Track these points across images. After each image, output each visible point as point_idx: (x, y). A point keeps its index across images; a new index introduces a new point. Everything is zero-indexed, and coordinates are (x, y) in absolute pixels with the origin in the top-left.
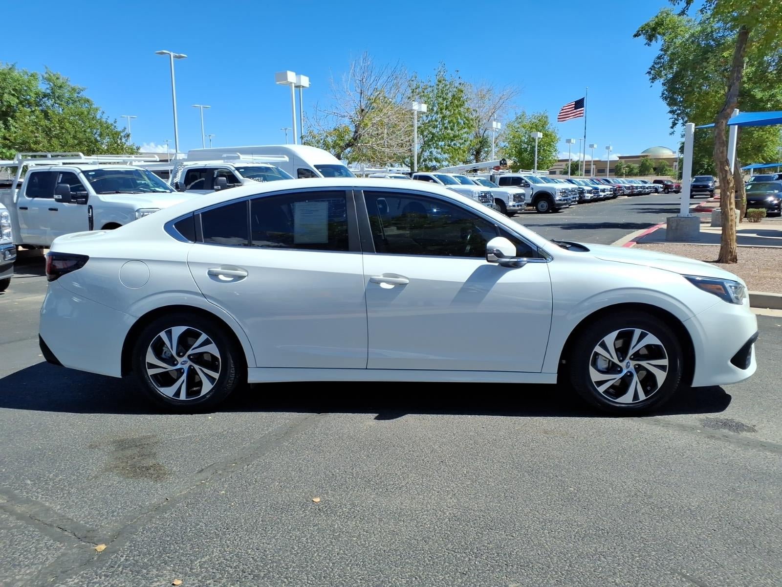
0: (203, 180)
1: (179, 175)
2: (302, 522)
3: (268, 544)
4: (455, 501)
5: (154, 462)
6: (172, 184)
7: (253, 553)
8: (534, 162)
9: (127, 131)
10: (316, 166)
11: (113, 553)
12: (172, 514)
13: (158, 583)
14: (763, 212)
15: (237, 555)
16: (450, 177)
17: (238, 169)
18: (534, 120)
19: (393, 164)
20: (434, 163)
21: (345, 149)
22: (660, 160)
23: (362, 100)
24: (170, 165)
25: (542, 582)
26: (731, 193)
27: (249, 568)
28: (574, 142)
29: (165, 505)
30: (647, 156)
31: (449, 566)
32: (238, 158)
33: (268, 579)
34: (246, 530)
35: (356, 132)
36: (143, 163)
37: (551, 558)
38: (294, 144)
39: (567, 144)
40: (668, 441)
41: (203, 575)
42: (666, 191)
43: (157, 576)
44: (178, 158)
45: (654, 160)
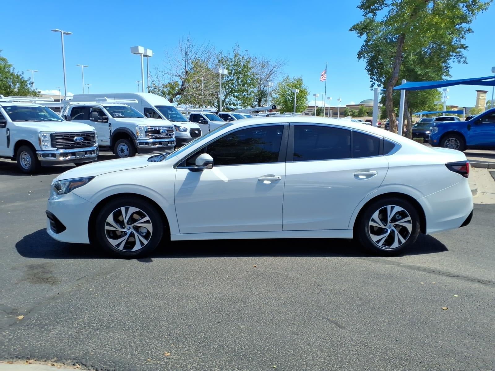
0: (83, 114)
1: (67, 110)
2: (135, 302)
3: (116, 313)
4: (219, 290)
5: (51, 275)
6: (62, 116)
7: (107, 317)
8: (294, 107)
9: (31, 80)
10: (156, 107)
11: (28, 319)
12: (62, 300)
13: (54, 332)
14: (421, 140)
15: (98, 318)
16: (241, 115)
17: (105, 107)
18: (294, 82)
19: (207, 106)
20: (232, 106)
21: (175, 96)
22: (371, 108)
23: (186, 65)
24: (61, 104)
25: (258, 325)
26: (395, 129)
27: (104, 324)
28: (318, 96)
29: (57, 297)
30: (363, 105)
31: (212, 319)
32: (106, 100)
33: (114, 328)
34: (104, 307)
35: (182, 85)
36: (43, 102)
37: (264, 314)
38: (143, 92)
39: (314, 97)
40: (338, 260)
41: (79, 328)
43: (53, 329)
44: (66, 100)
45: (368, 108)
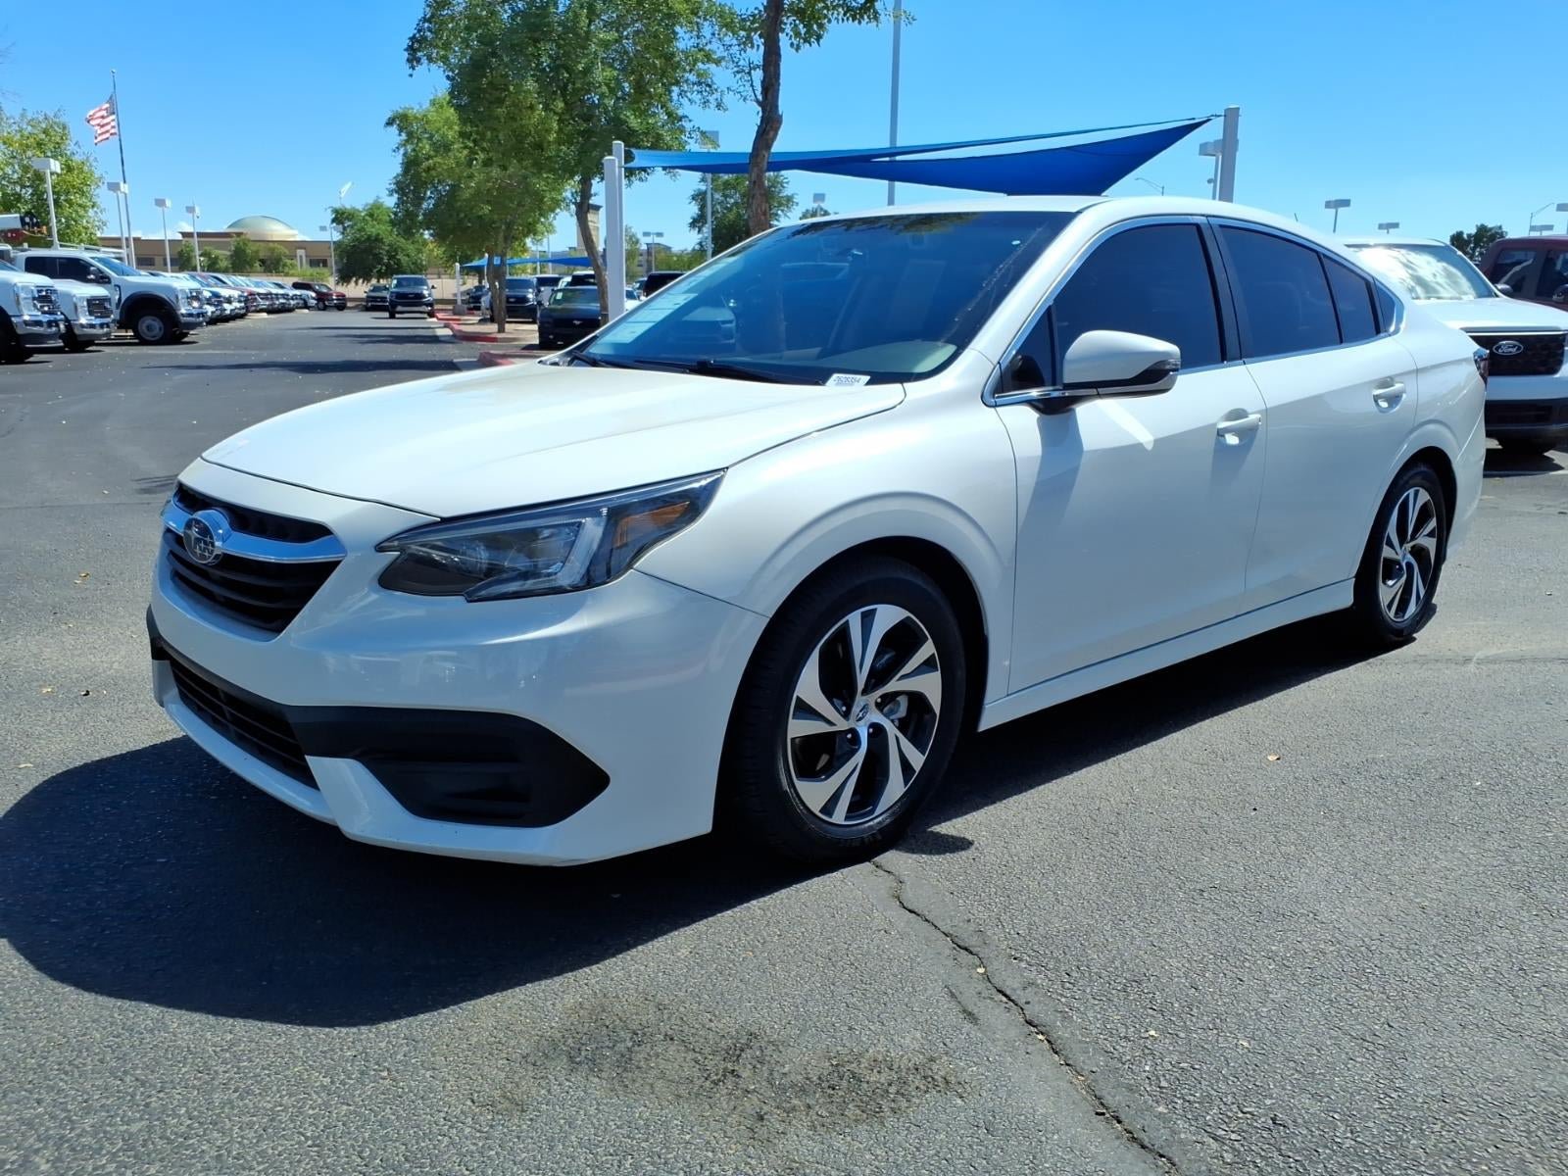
18: (28, 129)
22: (271, 245)
30: (242, 234)
42: (321, 305)
45: (261, 244)
